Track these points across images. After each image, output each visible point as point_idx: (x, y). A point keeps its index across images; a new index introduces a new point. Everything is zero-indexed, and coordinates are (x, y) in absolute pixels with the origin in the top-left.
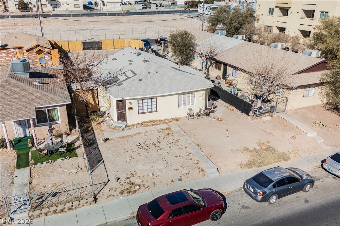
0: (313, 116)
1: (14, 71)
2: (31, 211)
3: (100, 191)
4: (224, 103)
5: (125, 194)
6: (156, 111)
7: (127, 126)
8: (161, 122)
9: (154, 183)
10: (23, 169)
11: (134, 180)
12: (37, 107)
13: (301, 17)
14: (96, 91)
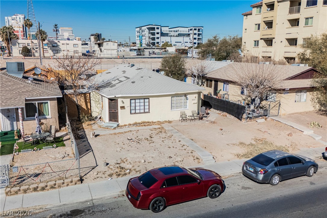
0: (308, 119)
1: (8, 71)
2: (9, 188)
3: (87, 173)
4: (217, 111)
5: (114, 176)
6: (149, 112)
7: (118, 126)
8: (153, 124)
9: (146, 168)
10: (6, 155)
11: (125, 165)
12: (27, 99)
13: (284, 45)
14: (89, 96)
